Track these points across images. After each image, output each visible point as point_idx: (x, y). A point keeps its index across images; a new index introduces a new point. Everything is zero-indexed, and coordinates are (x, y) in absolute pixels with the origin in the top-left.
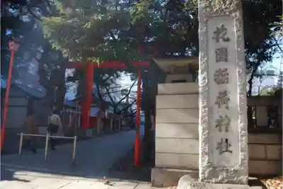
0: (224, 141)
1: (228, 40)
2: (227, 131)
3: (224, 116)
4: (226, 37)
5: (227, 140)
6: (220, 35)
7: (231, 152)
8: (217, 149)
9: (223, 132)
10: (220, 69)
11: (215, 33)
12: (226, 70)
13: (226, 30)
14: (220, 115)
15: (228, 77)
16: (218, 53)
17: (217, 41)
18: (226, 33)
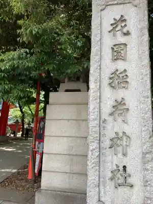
0: (121, 168)
1: (127, 34)
2: (124, 155)
3: (121, 135)
4: (125, 30)
5: (125, 167)
6: (119, 28)
7: (132, 186)
8: (112, 179)
9: (120, 155)
10: (117, 70)
11: (112, 25)
12: (125, 71)
13: (125, 20)
14: (115, 130)
15: (128, 80)
16: (116, 50)
17: (114, 35)
18: (125, 25)
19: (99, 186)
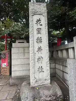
0: (41, 67)
1: (41, 25)
3: (40, 57)
4: (41, 24)
5: (42, 67)
6: (39, 23)
7: (43, 72)
8: (38, 71)
9: (40, 63)
10: (39, 37)
11: (36, 21)
12: (41, 38)
13: (41, 20)
14: (39, 56)
15: (42, 40)
16: (38, 30)
17: (37, 25)
18: (41, 22)
19: (34, 73)
